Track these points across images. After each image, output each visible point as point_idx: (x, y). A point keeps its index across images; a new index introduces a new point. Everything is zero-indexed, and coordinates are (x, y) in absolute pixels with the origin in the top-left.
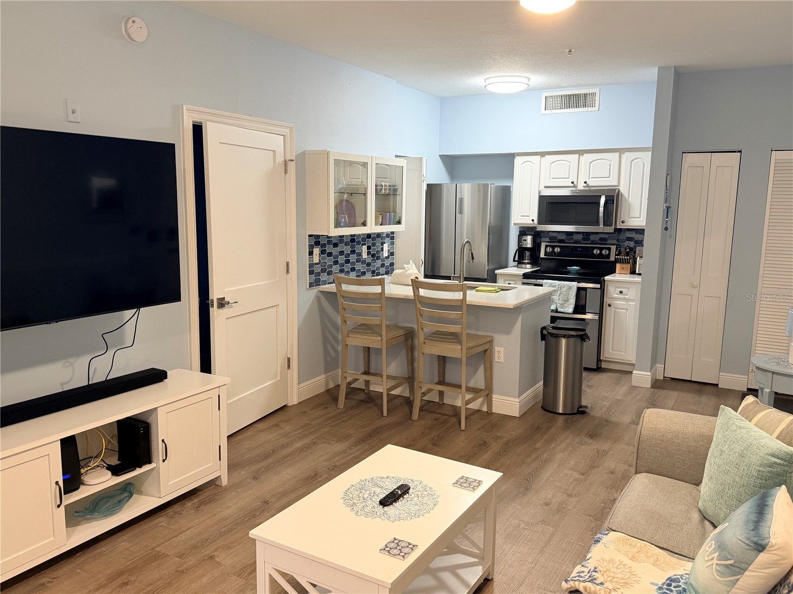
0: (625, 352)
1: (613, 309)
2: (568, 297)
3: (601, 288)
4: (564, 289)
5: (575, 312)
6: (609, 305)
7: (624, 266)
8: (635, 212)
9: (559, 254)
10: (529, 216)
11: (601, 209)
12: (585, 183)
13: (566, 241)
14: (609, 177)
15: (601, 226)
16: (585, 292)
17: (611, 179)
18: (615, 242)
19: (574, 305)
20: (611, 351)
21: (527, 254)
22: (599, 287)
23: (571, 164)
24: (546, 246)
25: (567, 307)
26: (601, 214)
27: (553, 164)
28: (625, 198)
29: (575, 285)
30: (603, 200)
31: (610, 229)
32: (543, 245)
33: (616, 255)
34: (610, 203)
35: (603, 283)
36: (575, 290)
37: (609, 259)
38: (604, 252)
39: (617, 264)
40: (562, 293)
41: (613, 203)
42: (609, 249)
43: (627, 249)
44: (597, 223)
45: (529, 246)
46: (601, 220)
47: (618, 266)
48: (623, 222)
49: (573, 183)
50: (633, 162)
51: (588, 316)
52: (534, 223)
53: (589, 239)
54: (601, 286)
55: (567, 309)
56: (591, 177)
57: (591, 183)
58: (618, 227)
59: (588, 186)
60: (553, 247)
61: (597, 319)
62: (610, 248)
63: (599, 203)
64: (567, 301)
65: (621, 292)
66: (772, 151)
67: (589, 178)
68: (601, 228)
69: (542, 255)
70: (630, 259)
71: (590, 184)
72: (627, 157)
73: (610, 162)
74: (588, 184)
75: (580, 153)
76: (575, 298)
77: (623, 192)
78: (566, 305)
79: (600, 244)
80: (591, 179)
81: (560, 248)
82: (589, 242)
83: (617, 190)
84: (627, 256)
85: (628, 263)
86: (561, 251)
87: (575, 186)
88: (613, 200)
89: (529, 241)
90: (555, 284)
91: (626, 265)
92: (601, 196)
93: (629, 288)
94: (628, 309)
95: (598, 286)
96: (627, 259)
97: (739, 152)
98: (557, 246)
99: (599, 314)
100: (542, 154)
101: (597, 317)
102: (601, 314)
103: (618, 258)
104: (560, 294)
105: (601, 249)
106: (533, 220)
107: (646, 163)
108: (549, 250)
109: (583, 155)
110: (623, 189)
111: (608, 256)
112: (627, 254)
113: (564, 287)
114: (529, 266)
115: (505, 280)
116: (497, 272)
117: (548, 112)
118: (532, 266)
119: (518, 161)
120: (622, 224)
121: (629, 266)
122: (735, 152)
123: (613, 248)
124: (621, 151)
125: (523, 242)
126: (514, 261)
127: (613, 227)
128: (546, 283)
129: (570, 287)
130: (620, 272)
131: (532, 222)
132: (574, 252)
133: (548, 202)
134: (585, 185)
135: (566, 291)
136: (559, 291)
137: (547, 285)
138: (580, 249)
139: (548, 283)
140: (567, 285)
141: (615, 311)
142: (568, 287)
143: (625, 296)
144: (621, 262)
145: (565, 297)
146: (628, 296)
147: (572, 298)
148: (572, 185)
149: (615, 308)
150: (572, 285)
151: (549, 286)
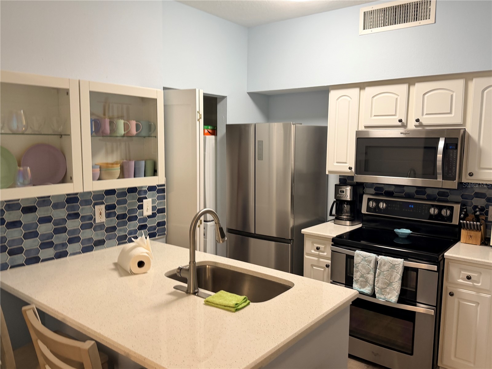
0: (474, 364)
1: (456, 300)
2: (390, 279)
3: (438, 270)
4: (386, 268)
5: (401, 300)
6: (451, 294)
7: (473, 233)
8: (488, 161)
9: (385, 211)
10: (346, 163)
11: (440, 156)
12: (418, 120)
13: (395, 194)
14: (451, 113)
15: (440, 178)
16: (415, 273)
17: (453, 115)
18: (460, 199)
19: (399, 292)
20: (453, 358)
21: (346, 207)
22: (436, 270)
24: (369, 200)
25: (389, 293)
26: (439, 163)
27: (375, 98)
28: (474, 141)
29: (400, 262)
30: (441, 144)
31: (453, 185)
32: (365, 198)
33: (460, 219)
34: (452, 149)
35: (442, 262)
36: (400, 270)
37: (452, 222)
38: (444, 212)
39: (462, 230)
40: (382, 273)
41: (456, 148)
42: (451, 209)
43: (476, 212)
44: (434, 176)
45: (348, 198)
46: (439, 170)
47: (463, 232)
48: (471, 174)
49: (400, 121)
50: (485, 92)
51: (420, 309)
52: (352, 171)
54: (438, 268)
55: (389, 296)
56: (425, 114)
57: (426, 120)
58: (464, 180)
59: (421, 125)
60: (378, 202)
61: (433, 314)
62: (453, 207)
63: (436, 148)
64: (389, 284)
65: (469, 278)
67: (423, 115)
68: (439, 182)
69: (364, 211)
70: (481, 225)
71: (425, 122)
73: (452, 93)
74: (421, 123)
75: (410, 81)
76: (400, 282)
77: (470, 134)
78: (388, 290)
79: (439, 201)
80: (425, 116)
81: (386, 204)
82: (425, 197)
83: (462, 131)
84: (477, 222)
85: (478, 229)
86: (386, 207)
87: (404, 126)
88: (457, 145)
89: (347, 193)
90: (370, 259)
91: (476, 233)
92: (439, 138)
93: (481, 273)
94: (478, 304)
95: (435, 268)
96: (477, 225)
98: (382, 200)
99: (436, 307)
100: (362, 86)
101: (432, 312)
102: (438, 307)
103: (464, 223)
104: (380, 273)
105: (440, 208)
106: (350, 168)
108: (372, 204)
109: (414, 84)
110: (471, 129)
111: (450, 218)
112: (477, 219)
113: (384, 265)
114: (348, 223)
115: (313, 243)
116: (304, 231)
117: (368, 31)
118: (352, 223)
119: (333, 95)
120: (469, 177)
121: (479, 234)
123: (457, 208)
124: (467, 77)
125: (340, 193)
126: (331, 215)
127: (456, 181)
128: (358, 256)
129: (393, 265)
130: (466, 242)
131: (350, 170)
132: (404, 210)
133: (368, 146)
134: (417, 123)
135: (388, 271)
136: (378, 269)
137: (359, 258)
138: (412, 206)
139: (360, 256)
140: (389, 262)
141: (459, 303)
142: (391, 266)
143: (475, 284)
144: (468, 228)
145: (387, 280)
146: (479, 285)
147: (397, 282)
148: (400, 124)
149: (459, 298)
150: (397, 263)
151: (362, 259)
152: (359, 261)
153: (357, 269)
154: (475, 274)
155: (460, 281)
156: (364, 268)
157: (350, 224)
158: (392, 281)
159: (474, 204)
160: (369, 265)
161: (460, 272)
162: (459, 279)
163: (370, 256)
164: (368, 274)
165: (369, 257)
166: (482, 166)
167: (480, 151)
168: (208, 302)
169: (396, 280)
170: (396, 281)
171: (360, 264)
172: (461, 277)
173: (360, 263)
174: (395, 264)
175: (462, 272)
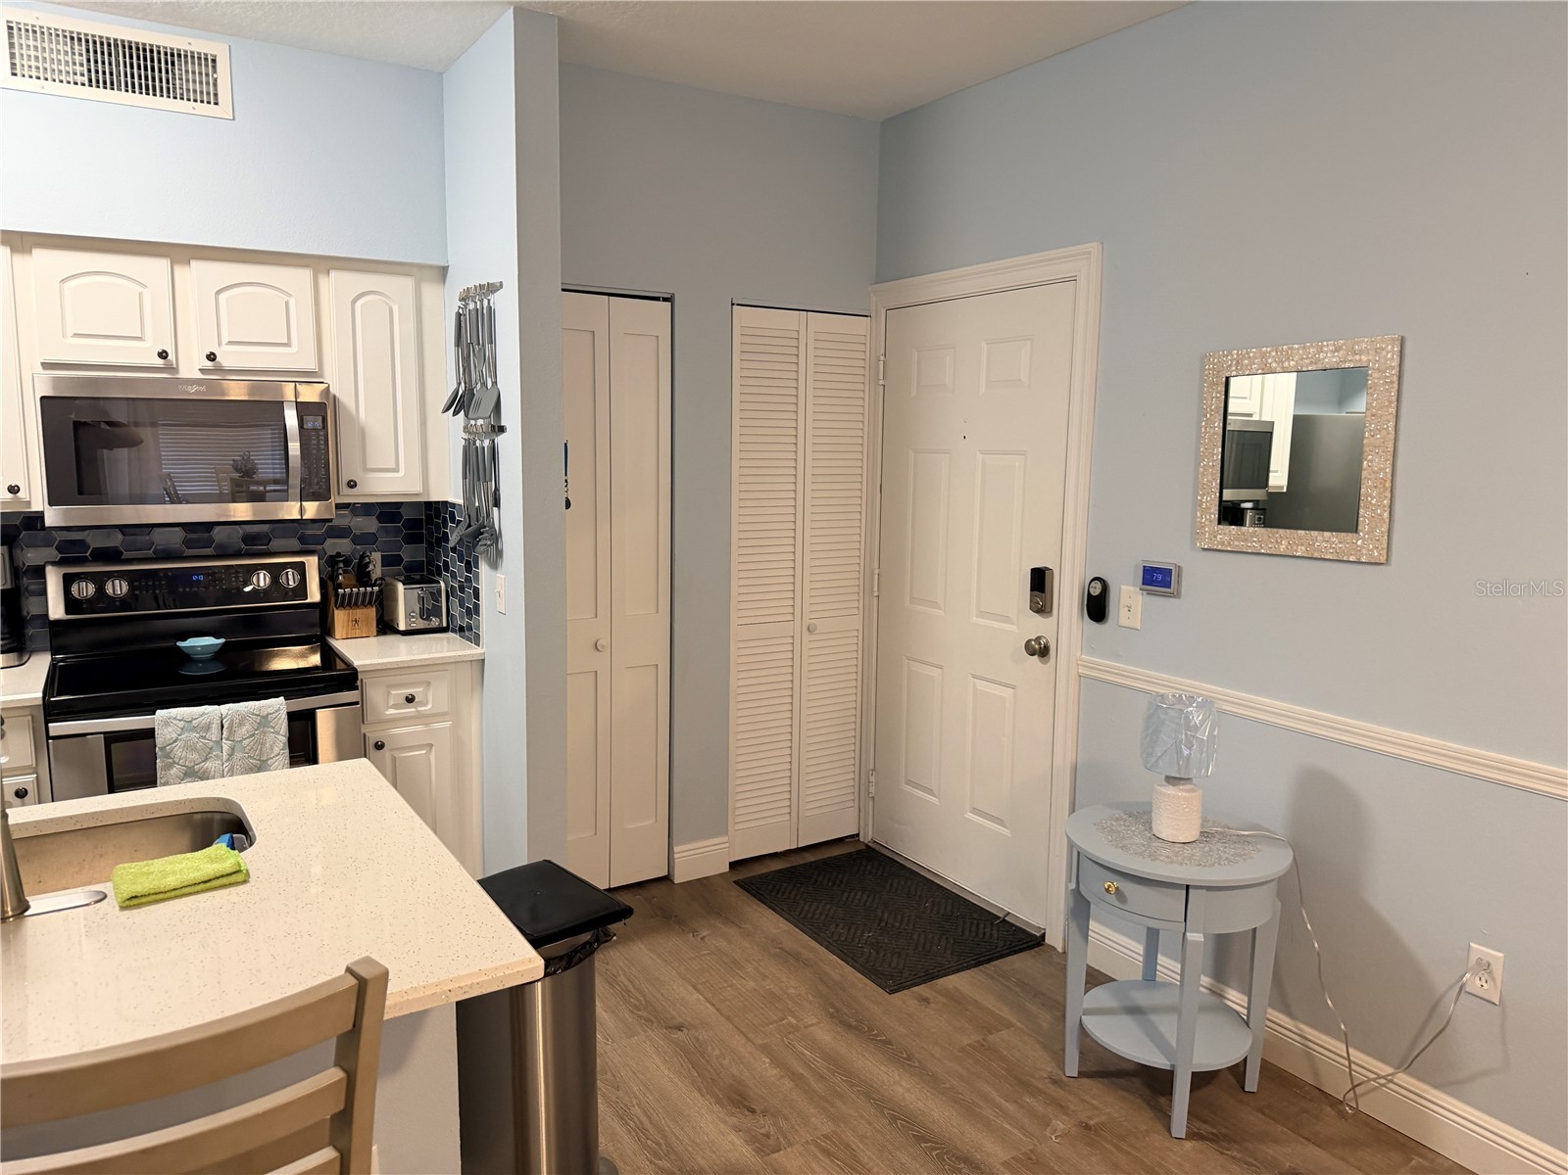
1: (388, 756)
2: (260, 754)
4: (244, 730)
6: (379, 746)
7: (359, 613)
8: (380, 453)
9: (128, 601)
11: (295, 446)
13: (126, 555)
14: (288, 345)
17: (294, 350)
23: (146, 293)
24: (70, 580)
26: (295, 462)
27: (71, 284)
28: (347, 410)
29: (279, 708)
30: (291, 418)
31: (325, 510)
32: (55, 578)
34: (314, 428)
36: (283, 726)
37: (306, 597)
38: (283, 579)
39: (335, 612)
40: (238, 746)
41: (324, 426)
42: (301, 568)
46: (294, 482)
47: (339, 616)
48: (352, 484)
49: (163, 355)
50: (358, 304)
52: (18, 498)
53: (209, 543)
56: (225, 340)
57: (234, 358)
58: (337, 499)
59: (220, 369)
60: (98, 580)
62: (303, 564)
65: (410, 700)
66: (733, 304)
69: (59, 612)
71: (233, 363)
72: (335, 284)
73: (286, 299)
74: (219, 364)
76: (287, 751)
77: (338, 394)
80: (227, 348)
85: (370, 604)
86: (130, 591)
87: (171, 369)
88: (324, 419)
90: (204, 720)
91: (365, 611)
92: (283, 402)
93: (427, 684)
94: (431, 747)
96: (372, 593)
97: (665, 300)
103: (332, 594)
104: (233, 749)
106: (13, 489)
107: (395, 309)
108: (83, 590)
109: (186, 263)
110: (337, 384)
111: (302, 589)
113: (241, 724)
118: (20, 657)
120: (345, 490)
121: (372, 612)
122: (657, 299)
123: (312, 564)
124: (317, 264)
127: (332, 501)
128: (166, 723)
129: (262, 717)
130: (347, 634)
131: (10, 496)
132: (181, 590)
133: (79, 422)
134: (209, 364)
135: (252, 736)
136: (227, 739)
137: (170, 729)
138: (201, 578)
139: (175, 722)
140: (253, 714)
141: (394, 759)
142: (258, 721)
143: (420, 709)
144: (347, 603)
145: (252, 758)
146: (429, 707)
147: (279, 754)
148: (160, 362)
149: (392, 750)
150: (271, 710)
151: (182, 729)
152: (174, 736)
153: (171, 758)
154: (419, 687)
155: (391, 711)
156: (193, 749)
157: (7, 661)
158: (265, 759)
159: (329, 553)
160: (204, 738)
161: (389, 692)
162: (388, 708)
163: (204, 714)
164: (206, 760)
165: (201, 716)
166: (370, 465)
167: (363, 433)
168: (136, 897)
169: (276, 750)
170: (276, 752)
171: (179, 743)
172: (391, 703)
173: (175, 741)
174: (267, 715)
175: (393, 692)
